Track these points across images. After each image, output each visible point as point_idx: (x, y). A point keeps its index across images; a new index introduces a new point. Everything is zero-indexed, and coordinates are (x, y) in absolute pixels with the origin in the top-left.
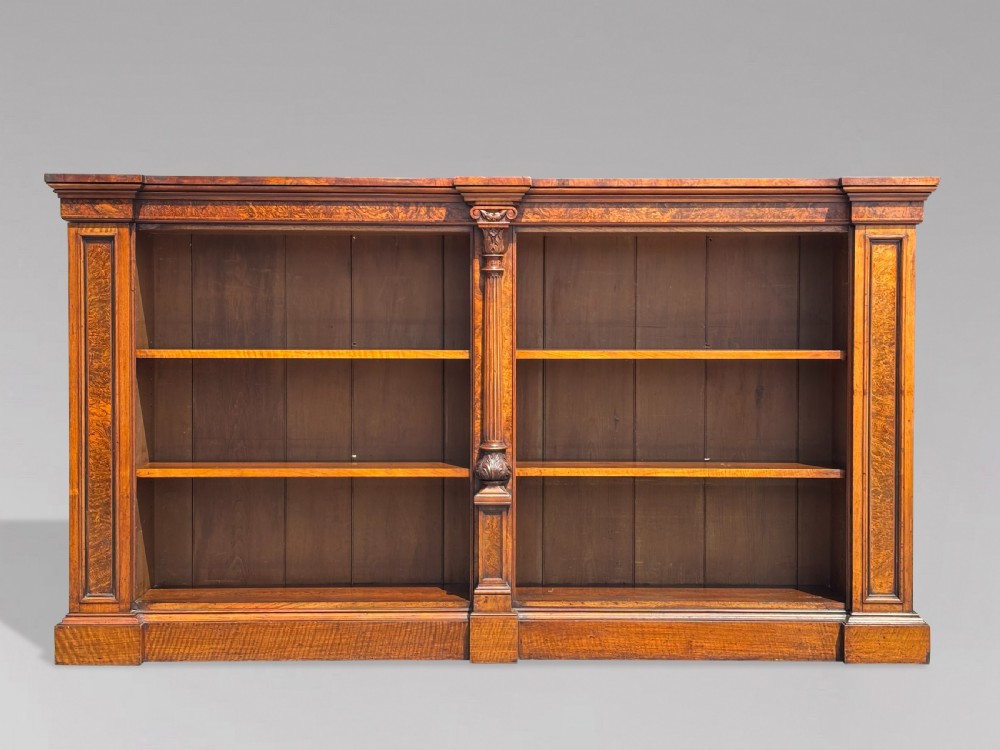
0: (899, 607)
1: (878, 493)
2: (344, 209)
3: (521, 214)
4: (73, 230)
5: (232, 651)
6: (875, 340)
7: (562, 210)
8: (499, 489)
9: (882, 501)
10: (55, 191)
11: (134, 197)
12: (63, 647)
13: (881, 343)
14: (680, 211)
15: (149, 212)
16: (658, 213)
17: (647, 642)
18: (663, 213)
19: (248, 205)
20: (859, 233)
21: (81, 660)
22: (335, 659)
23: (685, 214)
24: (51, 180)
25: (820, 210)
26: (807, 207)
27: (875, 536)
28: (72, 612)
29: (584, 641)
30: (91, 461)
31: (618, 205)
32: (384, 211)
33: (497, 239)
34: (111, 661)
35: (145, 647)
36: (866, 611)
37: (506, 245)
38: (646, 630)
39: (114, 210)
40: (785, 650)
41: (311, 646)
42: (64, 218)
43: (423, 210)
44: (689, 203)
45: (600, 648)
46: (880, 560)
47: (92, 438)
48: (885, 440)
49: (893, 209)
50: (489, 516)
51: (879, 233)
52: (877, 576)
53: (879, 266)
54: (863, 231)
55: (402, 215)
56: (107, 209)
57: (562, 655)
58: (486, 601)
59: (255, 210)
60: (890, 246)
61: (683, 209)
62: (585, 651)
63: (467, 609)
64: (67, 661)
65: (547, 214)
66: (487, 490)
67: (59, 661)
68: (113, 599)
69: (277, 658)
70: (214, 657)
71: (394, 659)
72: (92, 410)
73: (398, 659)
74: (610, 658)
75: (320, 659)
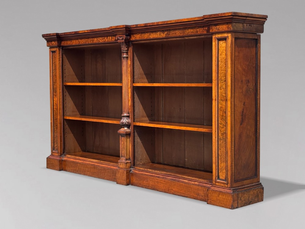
0: (226, 186)
1: (221, 140)
2: (95, 39)
3: (130, 37)
4: (50, 49)
5: (76, 171)
6: (220, 79)
7: (140, 35)
8: (126, 129)
9: (222, 142)
10: (45, 39)
11: (57, 39)
13: (222, 80)
14: (168, 33)
15: (64, 43)
16: (162, 34)
17: (159, 185)
18: (163, 34)
20: (214, 37)
22: (94, 177)
23: (169, 33)
24: (44, 36)
25: (205, 28)
26: (201, 28)
27: (220, 156)
28: (52, 155)
29: (144, 182)
30: (54, 113)
31: (152, 32)
32: (103, 39)
34: (55, 169)
35: (62, 166)
36: (216, 185)
37: (128, 48)
38: (159, 181)
39: (55, 43)
40: (194, 195)
41: (90, 172)
42: (48, 46)
43: (111, 38)
44: (169, 30)
45: (148, 185)
46: (222, 166)
47: (54, 107)
49: (222, 26)
50: (122, 137)
52: (221, 172)
53: (221, 49)
54: (215, 36)
57: (140, 186)
58: (120, 165)
59: (80, 41)
60: (224, 41)
61: (168, 32)
62: (145, 186)
64: (49, 167)
66: (122, 129)
67: (47, 167)
68: (57, 152)
69: (84, 174)
71: (105, 179)
72: (54, 99)
73: (106, 179)
74: (150, 189)
75: (92, 176)
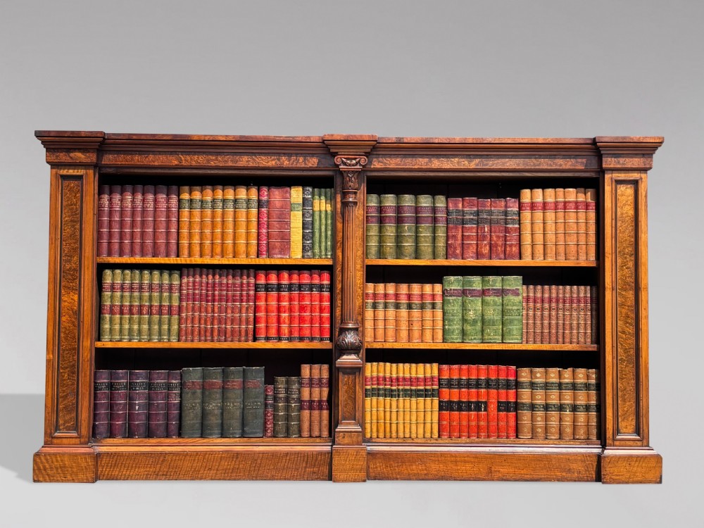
0: (639, 443)
1: (623, 361)
2: (245, 158)
3: (370, 162)
4: (54, 171)
5: (161, 473)
6: (620, 252)
7: (398, 159)
8: (353, 357)
9: (626, 366)
10: (43, 143)
11: (97, 147)
12: (39, 469)
13: (624, 254)
14: (482, 161)
15: (109, 159)
16: (466, 162)
17: (459, 468)
18: (469, 162)
19: (178, 155)
20: (607, 176)
21: (52, 479)
22: (235, 480)
23: (486, 163)
24: (39, 135)
25: (580, 160)
26: (570, 158)
27: (622, 391)
28: (46, 444)
29: (414, 467)
30: (62, 335)
31: (438, 156)
32: (274, 160)
33: (353, 179)
34: (73, 480)
35: (99, 470)
36: (616, 446)
37: (359, 184)
38: (458, 459)
39: (83, 156)
40: (558, 474)
41: (217, 470)
42: (48, 162)
43: (301, 159)
44: (487, 155)
45: (425, 472)
46: (626, 409)
47: (63, 319)
48: (627, 323)
49: (631, 159)
50: (346, 376)
51: (622, 176)
52: (623, 420)
53: (622, 200)
54: (610, 175)
55: (286, 162)
56: (79, 156)
57: (399, 477)
58: (344, 437)
59: (183, 159)
60: (629, 186)
61: (484, 159)
62: (414, 475)
63: (330, 444)
64: (41, 479)
65: (388, 162)
66: (345, 357)
67: (36, 479)
68: (75, 435)
69: (193, 478)
70: (147, 477)
71: (277, 479)
72: (64, 298)
73: (280, 479)
74: (433, 480)
75: (224, 479)
